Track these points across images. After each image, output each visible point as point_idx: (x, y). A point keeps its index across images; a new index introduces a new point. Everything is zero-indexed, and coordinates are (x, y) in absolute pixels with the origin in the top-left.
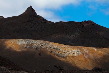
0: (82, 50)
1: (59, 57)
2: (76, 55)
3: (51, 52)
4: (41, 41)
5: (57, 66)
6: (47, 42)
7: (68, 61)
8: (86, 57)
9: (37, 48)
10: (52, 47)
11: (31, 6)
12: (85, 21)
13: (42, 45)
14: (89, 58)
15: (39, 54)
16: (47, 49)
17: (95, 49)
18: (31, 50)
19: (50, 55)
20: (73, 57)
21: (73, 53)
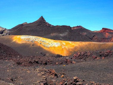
0: (61, 43)
1: (45, 47)
2: (56, 46)
5: (42, 53)
6: (39, 37)
7: (50, 50)
8: (63, 47)
9: (32, 41)
10: (42, 41)
11: (42, 16)
12: (77, 26)
13: (36, 39)
14: (65, 48)
16: (39, 42)
18: (28, 42)
19: (40, 46)
20: (54, 47)
21: (54, 44)
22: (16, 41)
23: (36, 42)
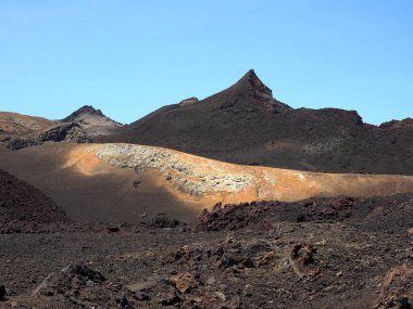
0: (260, 176)
1: (182, 192)
3: (169, 179)
4: (155, 150)
6: (168, 151)
8: (262, 195)
9: (136, 168)
10: (176, 166)
13: (153, 160)
15: (136, 184)
16: (163, 169)
17: (301, 176)
20: (224, 194)
21: (227, 182)
22: (74, 166)
23: (151, 173)
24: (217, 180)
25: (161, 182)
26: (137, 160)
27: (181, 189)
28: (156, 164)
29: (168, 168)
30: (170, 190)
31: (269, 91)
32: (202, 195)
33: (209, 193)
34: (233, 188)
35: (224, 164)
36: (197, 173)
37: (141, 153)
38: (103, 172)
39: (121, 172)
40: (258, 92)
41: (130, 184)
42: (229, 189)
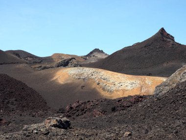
3: (98, 84)
8: (143, 90)
9: (84, 79)
15: (82, 87)
20: (124, 91)
21: (126, 85)
22: (56, 79)
23: (90, 81)
24: (121, 84)
25: (94, 86)
26: (85, 75)
27: (104, 89)
28: (93, 77)
29: (99, 79)
30: (98, 90)
31: (172, 38)
32: (113, 92)
33: (117, 91)
34: (129, 88)
35: (126, 75)
36: (111, 81)
37: (87, 71)
38: (69, 82)
39: (77, 81)
40: (164, 38)
41: (80, 88)
42: (127, 88)
